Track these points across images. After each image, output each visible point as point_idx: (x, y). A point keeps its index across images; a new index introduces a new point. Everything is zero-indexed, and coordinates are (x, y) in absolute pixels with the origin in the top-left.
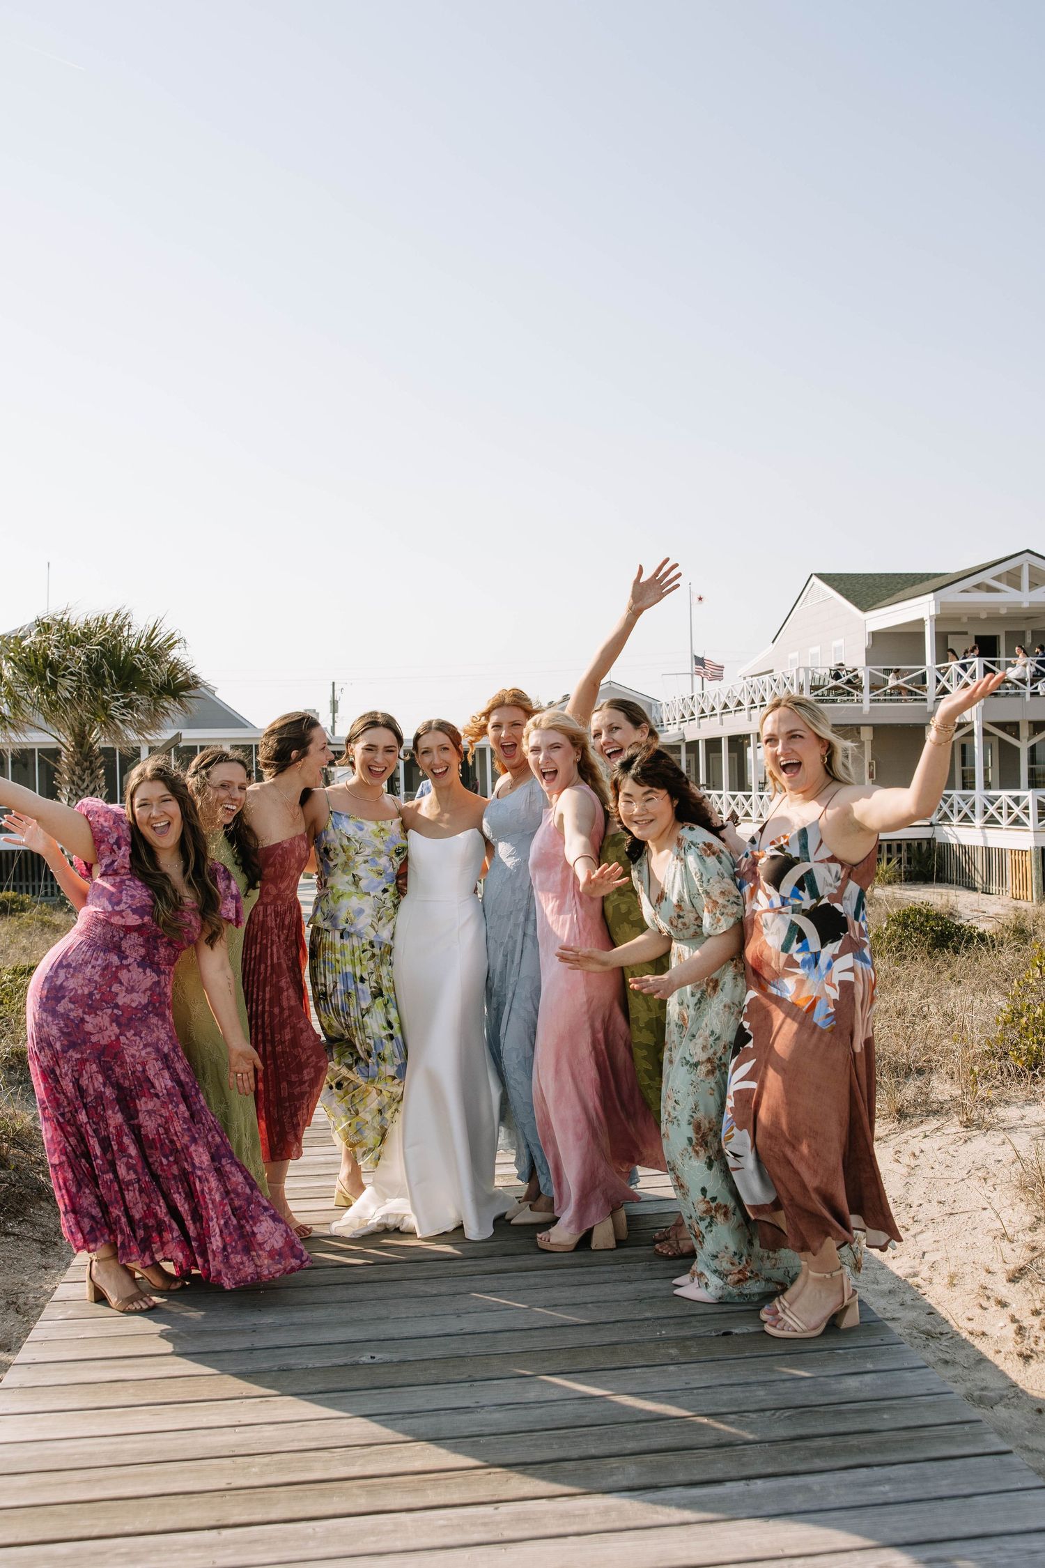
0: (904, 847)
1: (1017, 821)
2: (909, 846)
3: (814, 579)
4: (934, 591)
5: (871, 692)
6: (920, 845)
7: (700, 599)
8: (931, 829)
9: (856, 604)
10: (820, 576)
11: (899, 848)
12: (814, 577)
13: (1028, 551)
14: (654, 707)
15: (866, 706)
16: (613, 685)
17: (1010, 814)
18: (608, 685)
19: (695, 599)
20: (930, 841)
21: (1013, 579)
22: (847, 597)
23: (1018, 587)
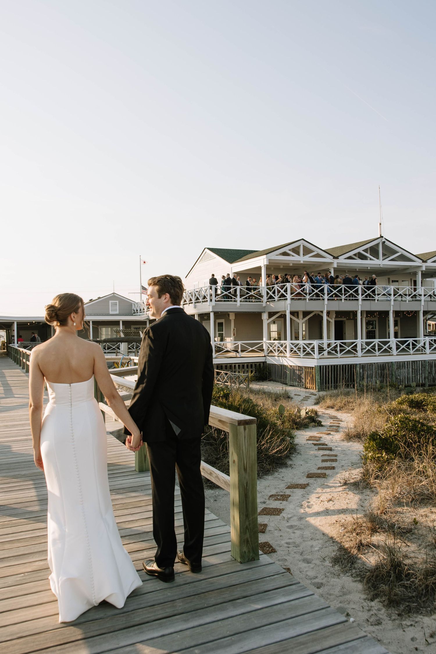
0: (254, 366)
1: (308, 354)
2: (255, 365)
3: (206, 250)
4: (266, 254)
5: (240, 298)
6: (260, 365)
7: (144, 262)
8: (264, 358)
9: (227, 260)
10: (209, 249)
11: (251, 366)
12: (206, 249)
13: (303, 239)
14: (133, 305)
15: (238, 303)
16: (115, 295)
17: (304, 351)
18: (113, 295)
19: (142, 263)
20: (264, 363)
21: (296, 251)
22: (223, 258)
23: (298, 254)
